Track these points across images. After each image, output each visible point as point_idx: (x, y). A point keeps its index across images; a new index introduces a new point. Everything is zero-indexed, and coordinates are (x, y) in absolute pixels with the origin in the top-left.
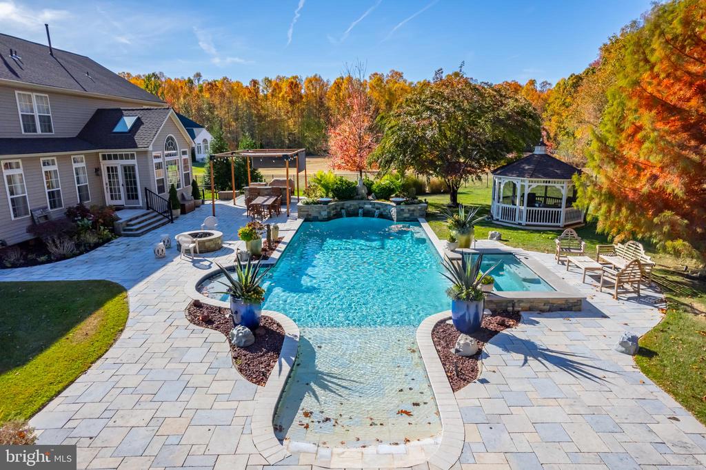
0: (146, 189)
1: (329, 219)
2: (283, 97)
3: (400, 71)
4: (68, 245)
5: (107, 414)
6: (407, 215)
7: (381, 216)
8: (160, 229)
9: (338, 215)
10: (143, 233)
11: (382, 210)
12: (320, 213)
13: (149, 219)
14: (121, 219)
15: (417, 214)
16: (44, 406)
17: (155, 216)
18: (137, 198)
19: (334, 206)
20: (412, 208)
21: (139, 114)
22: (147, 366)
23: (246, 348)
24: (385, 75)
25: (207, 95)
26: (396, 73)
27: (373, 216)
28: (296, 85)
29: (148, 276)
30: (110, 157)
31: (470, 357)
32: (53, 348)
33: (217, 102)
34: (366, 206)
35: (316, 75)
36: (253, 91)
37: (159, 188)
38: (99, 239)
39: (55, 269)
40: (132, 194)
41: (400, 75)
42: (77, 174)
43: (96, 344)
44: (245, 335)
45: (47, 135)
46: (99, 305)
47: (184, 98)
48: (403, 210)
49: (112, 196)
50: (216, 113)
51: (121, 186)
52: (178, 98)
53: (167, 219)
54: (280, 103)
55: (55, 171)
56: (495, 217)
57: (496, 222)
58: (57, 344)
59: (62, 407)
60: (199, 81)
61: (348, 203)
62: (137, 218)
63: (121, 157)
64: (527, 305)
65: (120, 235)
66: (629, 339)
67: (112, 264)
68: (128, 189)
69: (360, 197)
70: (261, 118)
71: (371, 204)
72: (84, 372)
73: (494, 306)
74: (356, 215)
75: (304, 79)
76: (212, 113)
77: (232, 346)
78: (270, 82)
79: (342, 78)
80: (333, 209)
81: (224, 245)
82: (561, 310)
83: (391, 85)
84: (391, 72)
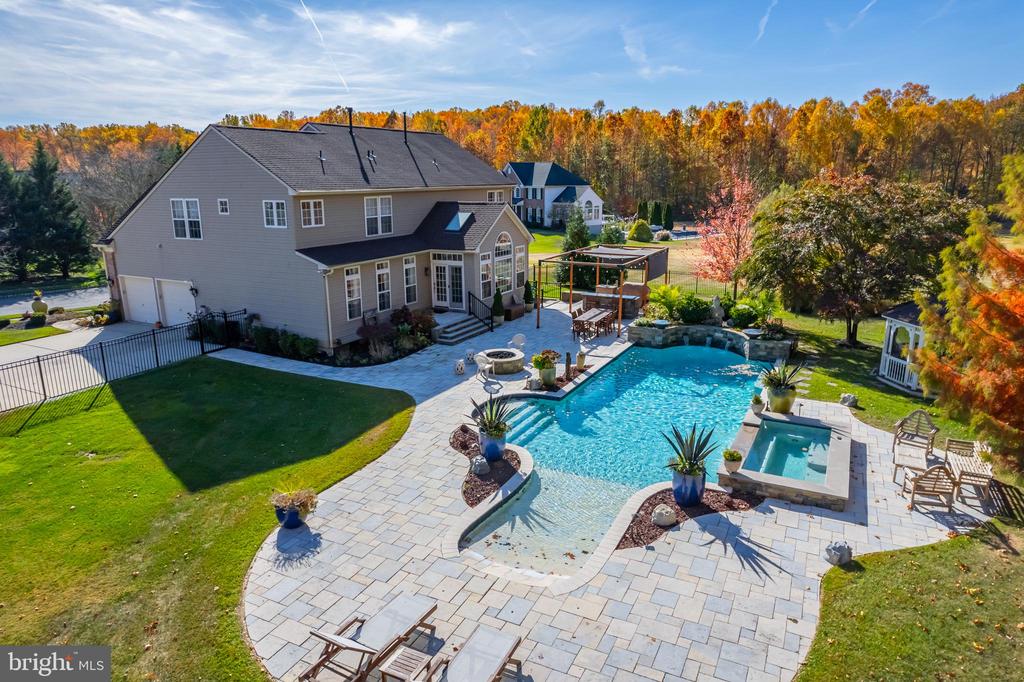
0: (469, 293)
1: (664, 345)
2: (715, 133)
3: (922, 83)
4: (385, 351)
5: (364, 501)
6: (763, 353)
7: (732, 349)
8: (475, 339)
9: (679, 342)
10: (457, 343)
11: (734, 342)
12: (654, 338)
13: (468, 326)
14: (438, 325)
15: (776, 353)
16: (330, 486)
17: (475, 323)
18: (461, 301)
19: (673, 331)
20: (770, 344)
21: (474, 209)
22: (402, 474)
23: (479, 476)
24: (893, 92)
25: (607, 133)
26: (916, 87)
27: (723, 348)
28: (736, 117)
29: (439, 393)
30: (439, 257)
31: (661, 527)
32: (347, 446)
33: (620, 141)
34: (717, 334)
35: (769, 100)
36: (671, 126)
37: (484, 292)
38: (415, 344)
39: (372, 373)
40: (457, 298)
41: (923, 91)
42: (407, 274)
43: (375, 449)
44: (481, 465)
45: (388, 235)
46: (391, 415)
47: (578, 137)
48: (758, 346)
49: (438, 296)
50: (617, 158)
51: (447, 288)
52: (571, 138)
53: (486, 328)
54: (708, 143)
55: (387, 274)
56: (881, 372)
57: (880, 379)
58: (351, 443)
59: (340, 490)
60: (600, 111)
61: (693, 329)
62: (456, 324)
63: (449, 257)
64: (777, 492)
65: (435, 342)
66: (834, 548)
67: (417, 375)
68: (453, 291)
69: (713, 321)
70: (679, 164)
71: (722, 332)
72: (360, 469)
73: (738, 486)
74: (702, 343)
75: (750, 106)
76: (612, 159)
77: (470, 472)
78: (698, 112)
79: (815, 102)
80: (672, 334)
81: (526, 368)
82: (817, 505)
83: (902, 109)
84: (905, 86)
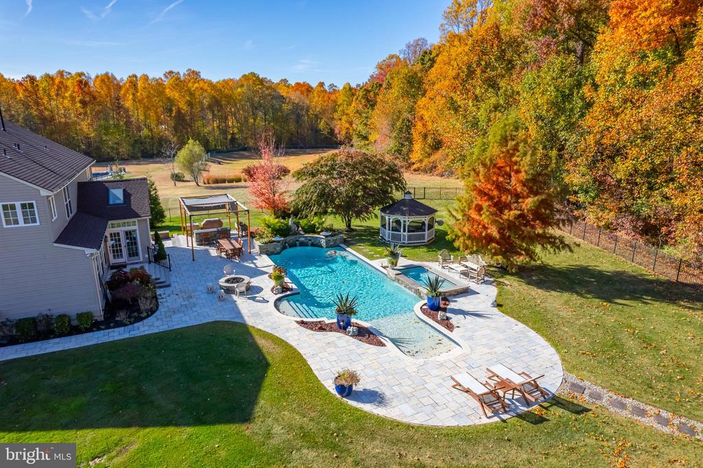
0: (148, 247)
2: (71, 96)
6: (332, 243)
7: (313, 245)
8: (171, 278)
9: (284, 248)
11: (313, 241)
12: (275, 248)
15: (338, 242)
18: (138, 255)
19: (282, 242)
20: (335, 238)
24: (182, 73)
26: (193, 72)
27: (308, 246)
28: (86, 84)
31: (446, 320)
34: (301, 239)
40: (133, 253)
43: (288, 350)
48: (329, 240)
49: (114, 256)
51: (123, 248)
61: (288, 238)
63: (124, 225)
66: (492, 301)
68: (129, 249)
71: (304, 237)
72: (306, 361)
74: (295, 246)
77: (351, 337)
79: (136, 76)
80: (282, 245)
82: (461, 293)
84: (187, 71)
